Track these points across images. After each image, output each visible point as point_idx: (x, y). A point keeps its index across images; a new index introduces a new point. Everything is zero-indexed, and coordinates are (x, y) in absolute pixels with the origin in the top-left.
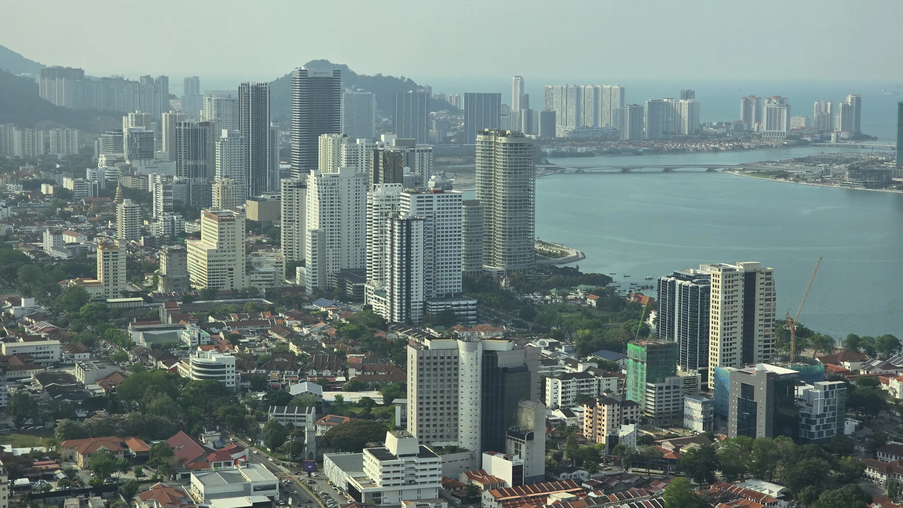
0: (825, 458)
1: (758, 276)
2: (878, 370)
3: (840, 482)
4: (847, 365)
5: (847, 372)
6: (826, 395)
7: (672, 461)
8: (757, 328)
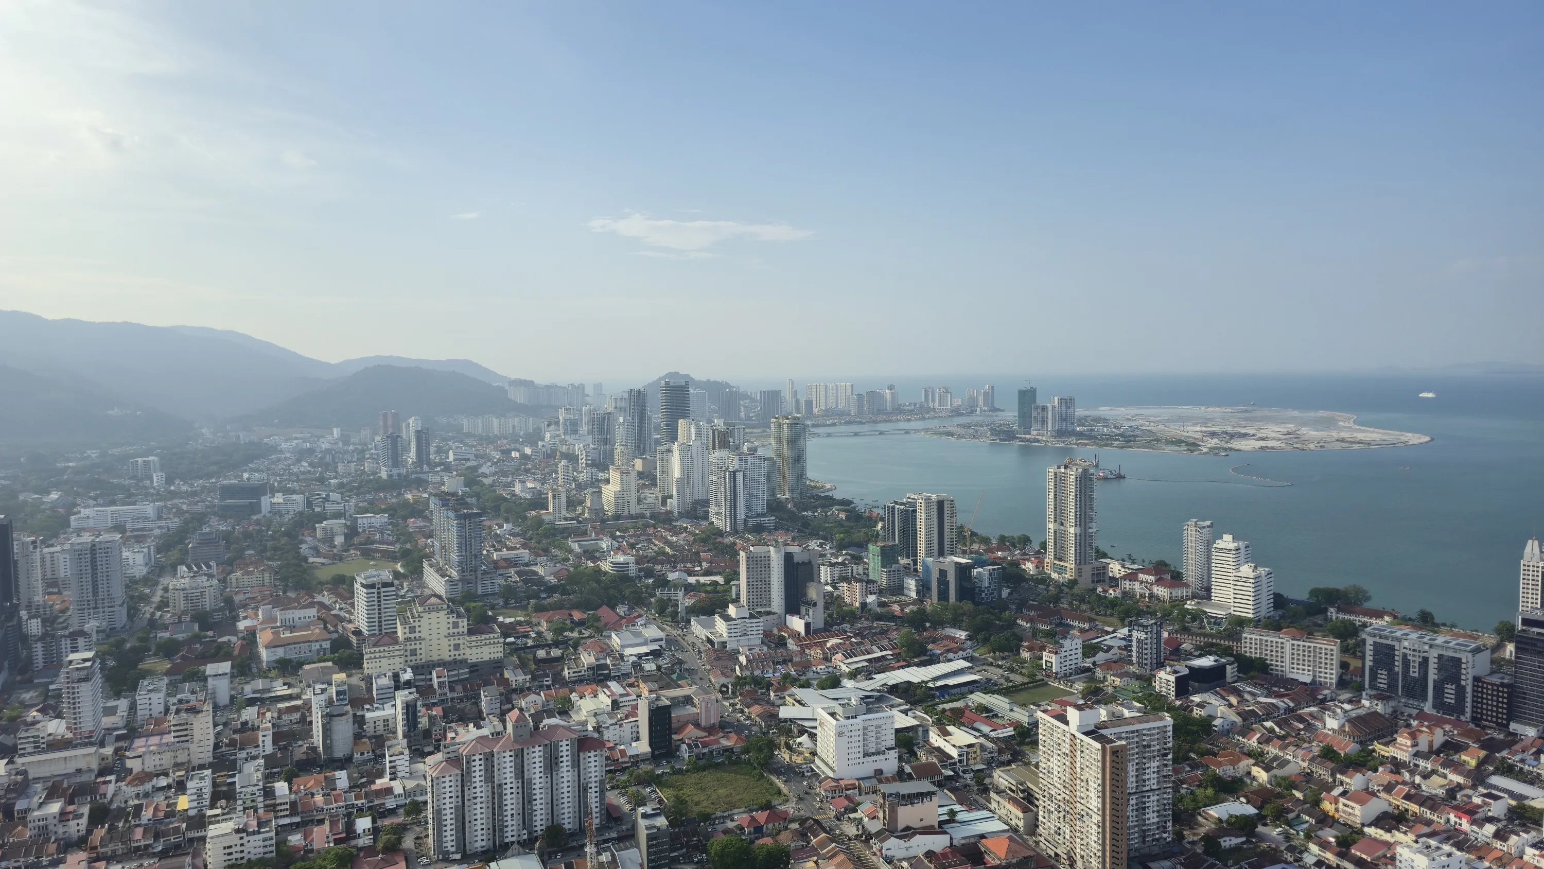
0: (992, 614)
1: (946, 503)
2: (1019, 557)
3: (1002, 628)
4: (1000, 553)
5: (1000, 558)
6: (990, 574)
7: (900, 617)
8: (946, 534)
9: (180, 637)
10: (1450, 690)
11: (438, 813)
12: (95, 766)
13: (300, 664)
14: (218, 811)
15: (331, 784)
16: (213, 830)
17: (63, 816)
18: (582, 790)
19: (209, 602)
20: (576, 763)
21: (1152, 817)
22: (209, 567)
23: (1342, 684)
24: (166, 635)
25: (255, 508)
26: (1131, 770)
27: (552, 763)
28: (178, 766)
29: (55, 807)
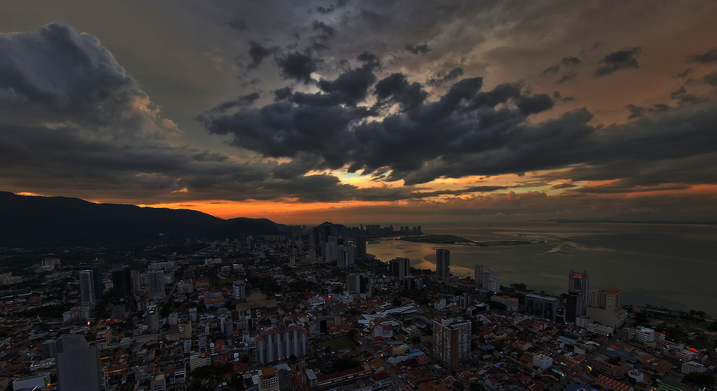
1: (407, 260)
8: (407, 269)
9: (181, 301)
10: (548, 312)
11: (258, 352)
12: (157, 339)
13: (217, 308)
14: (193, 352)
15: (226, 344)
16: (192, 357)
17: (147, 354)
18: (301, 345)
19: (190, 291)
20: (298, 337)
21: (465, 350)
22: (190, 280)
23: (519, 311)
24: (177, 300)
25: (203, 263)
26: (460, 336)
27: (291, 337)
28: (181, 339)
29: (144, 351)
